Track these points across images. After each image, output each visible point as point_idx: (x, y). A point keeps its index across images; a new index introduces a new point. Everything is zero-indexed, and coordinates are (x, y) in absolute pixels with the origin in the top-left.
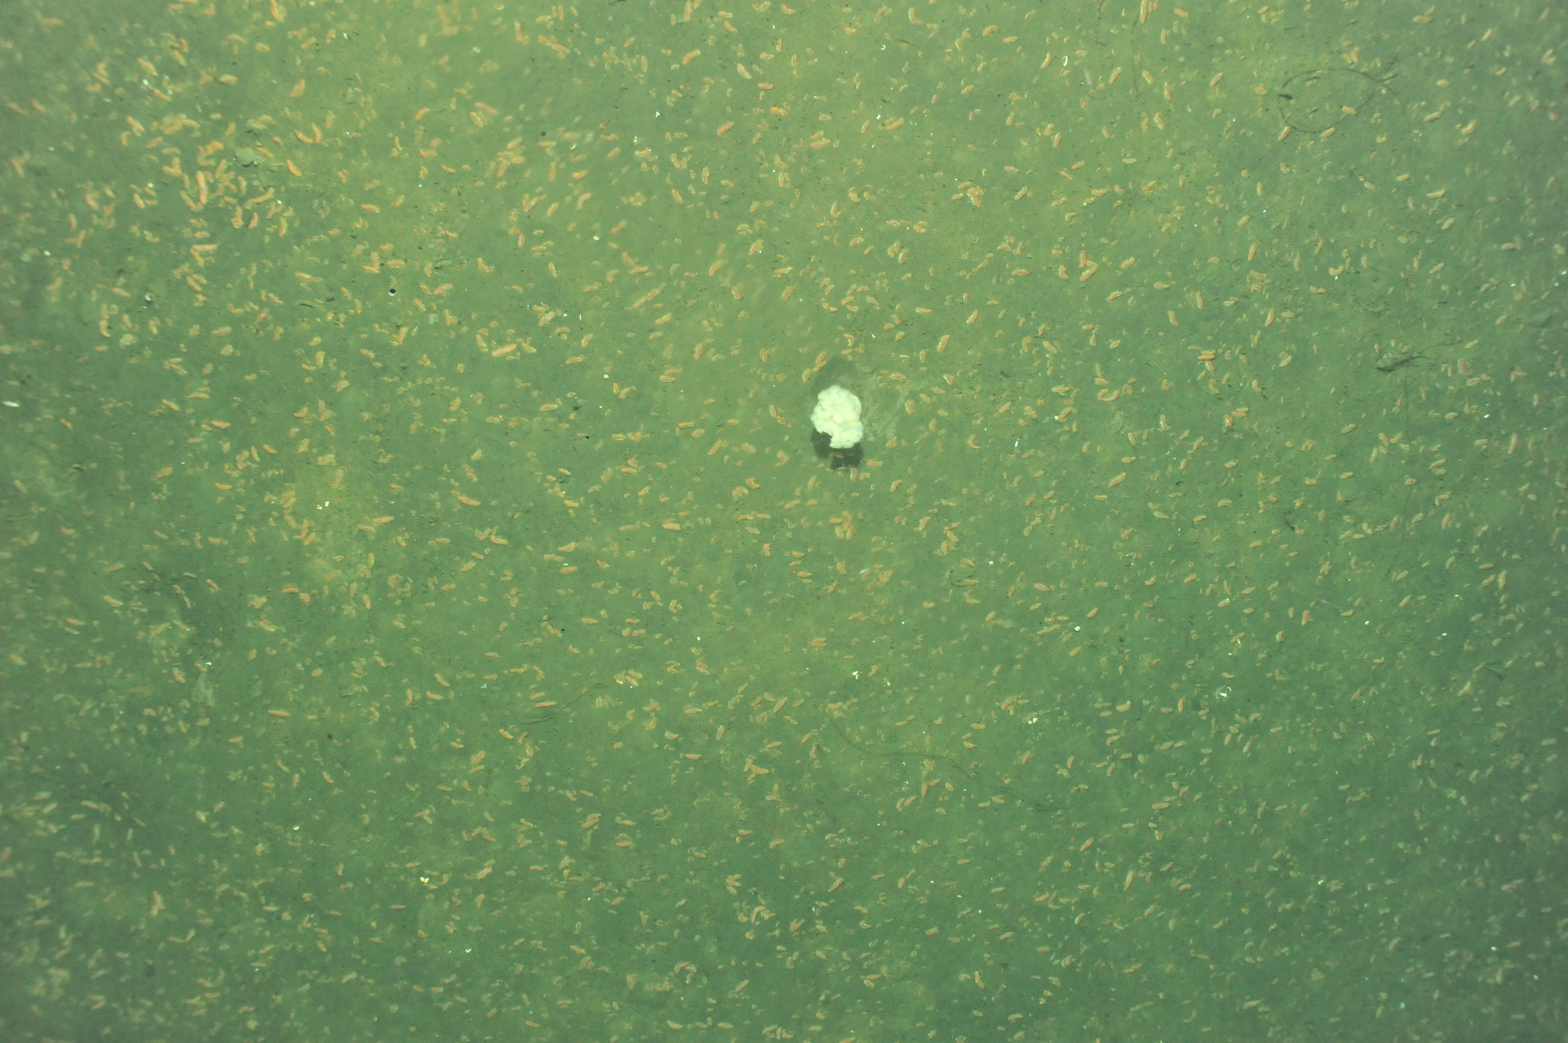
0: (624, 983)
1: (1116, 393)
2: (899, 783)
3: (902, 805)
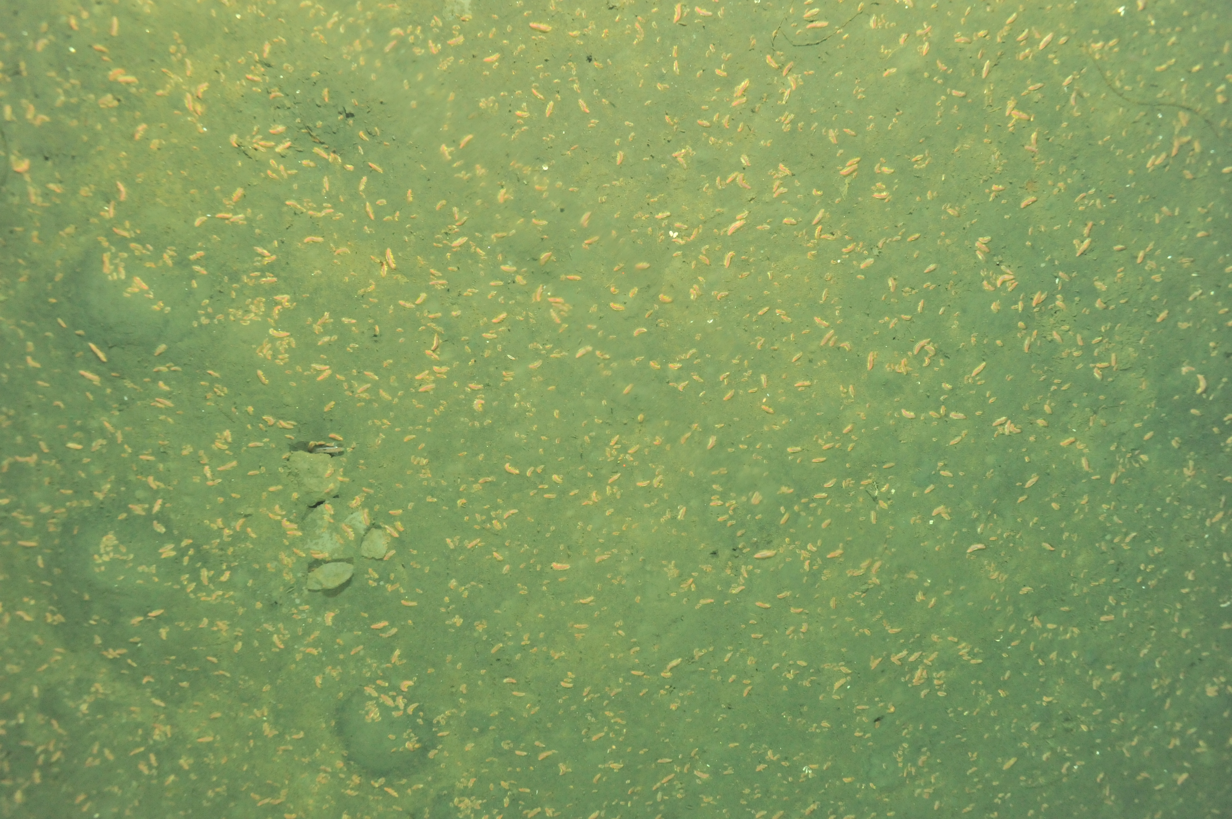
0: (863, 363)
2: (1152, 138)
3: (1153, 164)
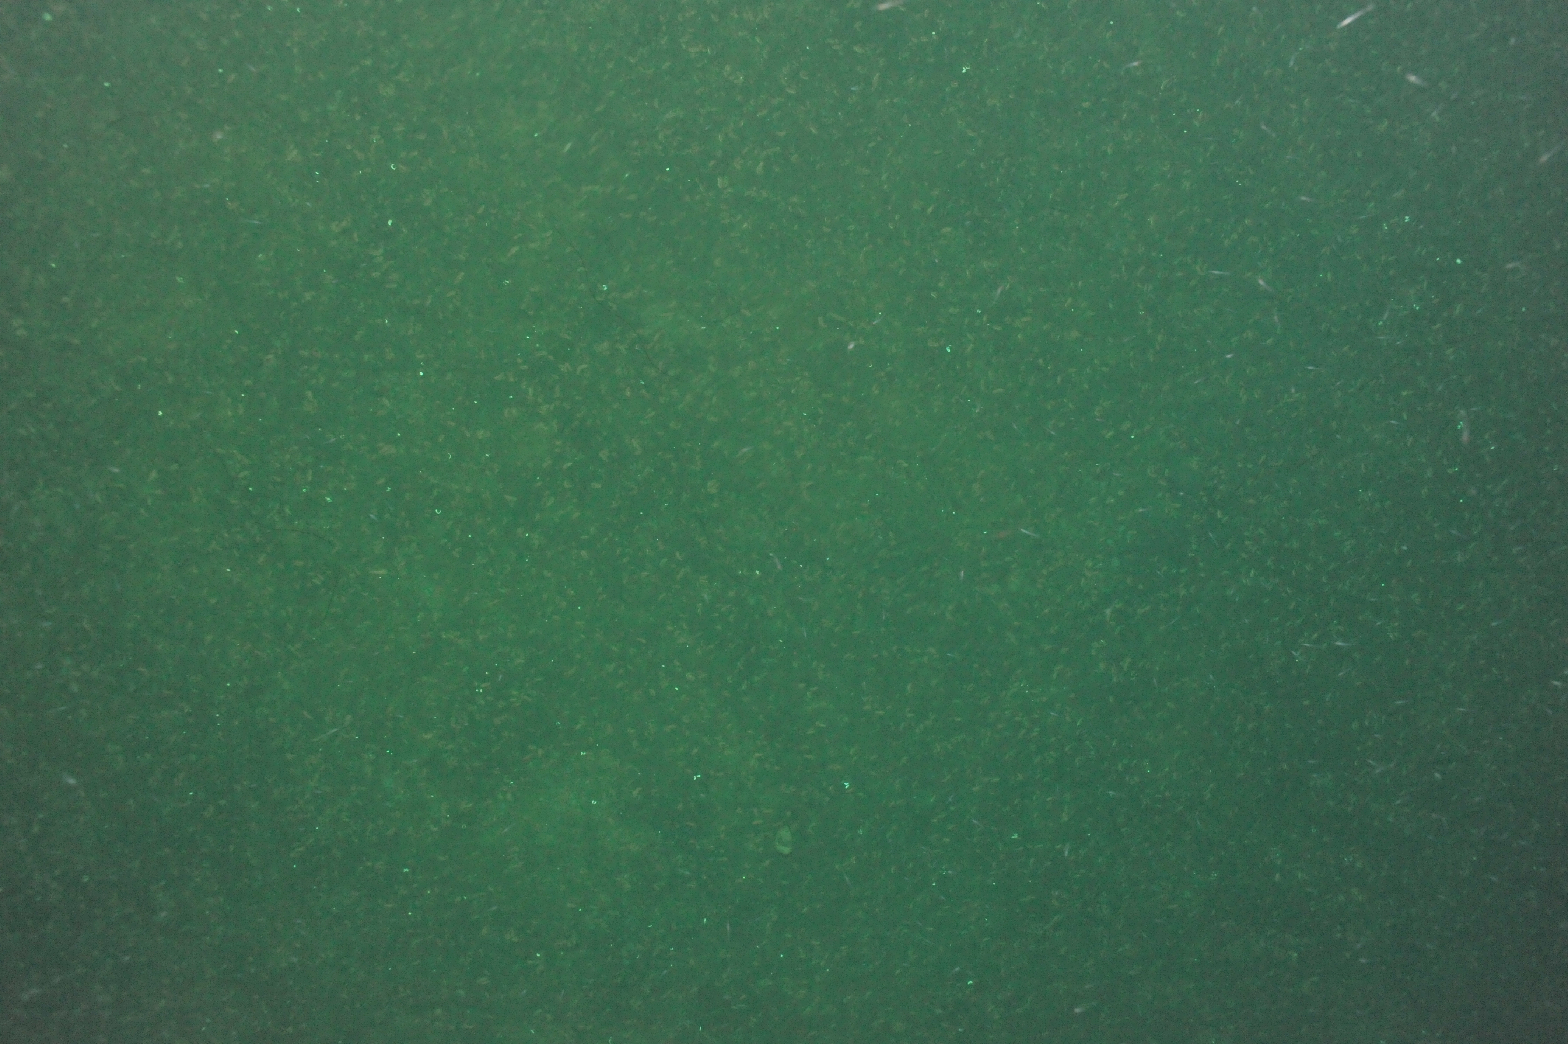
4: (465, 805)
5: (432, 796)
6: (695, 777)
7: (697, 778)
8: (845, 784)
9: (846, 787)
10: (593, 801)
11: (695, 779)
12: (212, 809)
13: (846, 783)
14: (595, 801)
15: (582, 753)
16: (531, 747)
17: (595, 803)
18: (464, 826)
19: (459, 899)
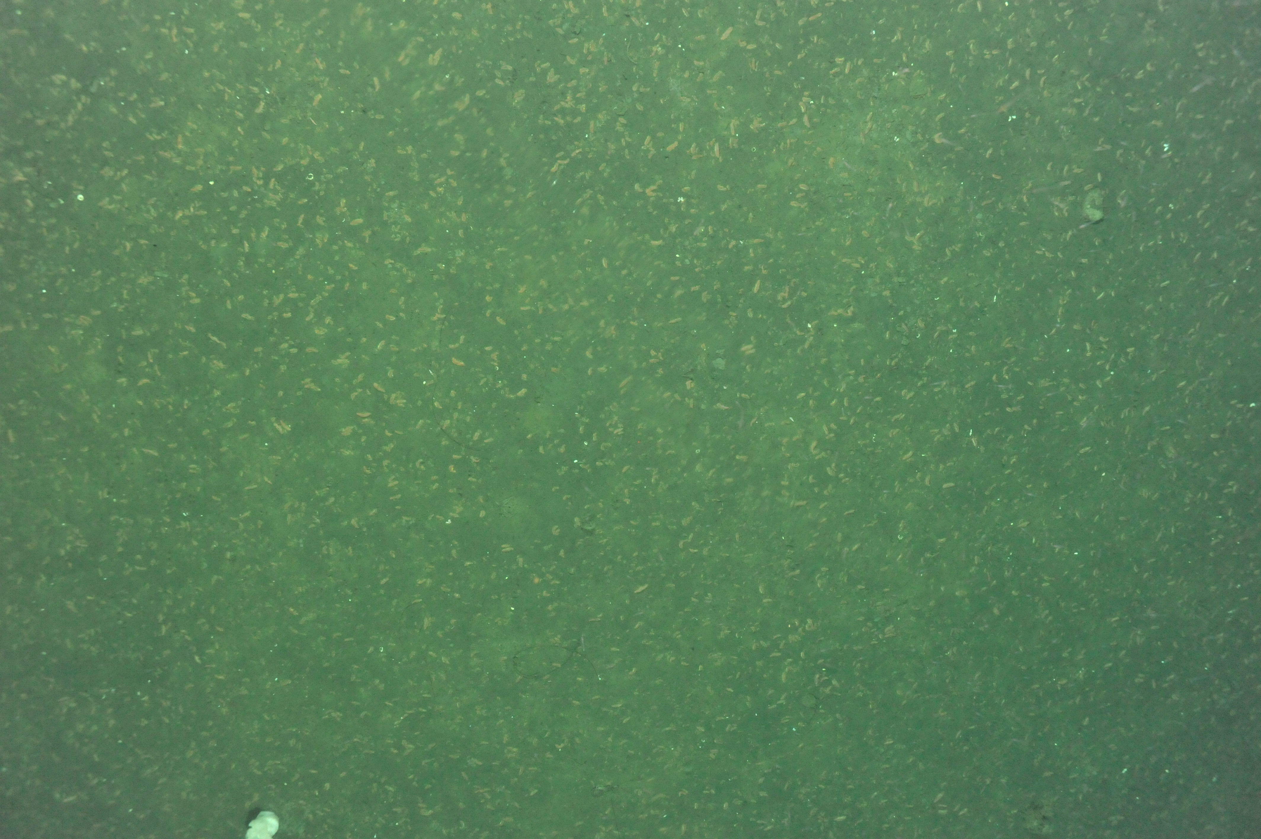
1: (430, 812)
4: (756, 124)
5: (723, 107)
6: (1010, 117)
7: (1012, 119)
8: (1165, 145)
9: (1166, 149)
10: (896, 137)
11: (1010, 120)
12: (467, 99)
13: (1166, 143)
14: (897, 138)
15: (894, 73)
16: (839, 60)
17: (898, 140)
18: (754, 149)
19: (733, 243)
